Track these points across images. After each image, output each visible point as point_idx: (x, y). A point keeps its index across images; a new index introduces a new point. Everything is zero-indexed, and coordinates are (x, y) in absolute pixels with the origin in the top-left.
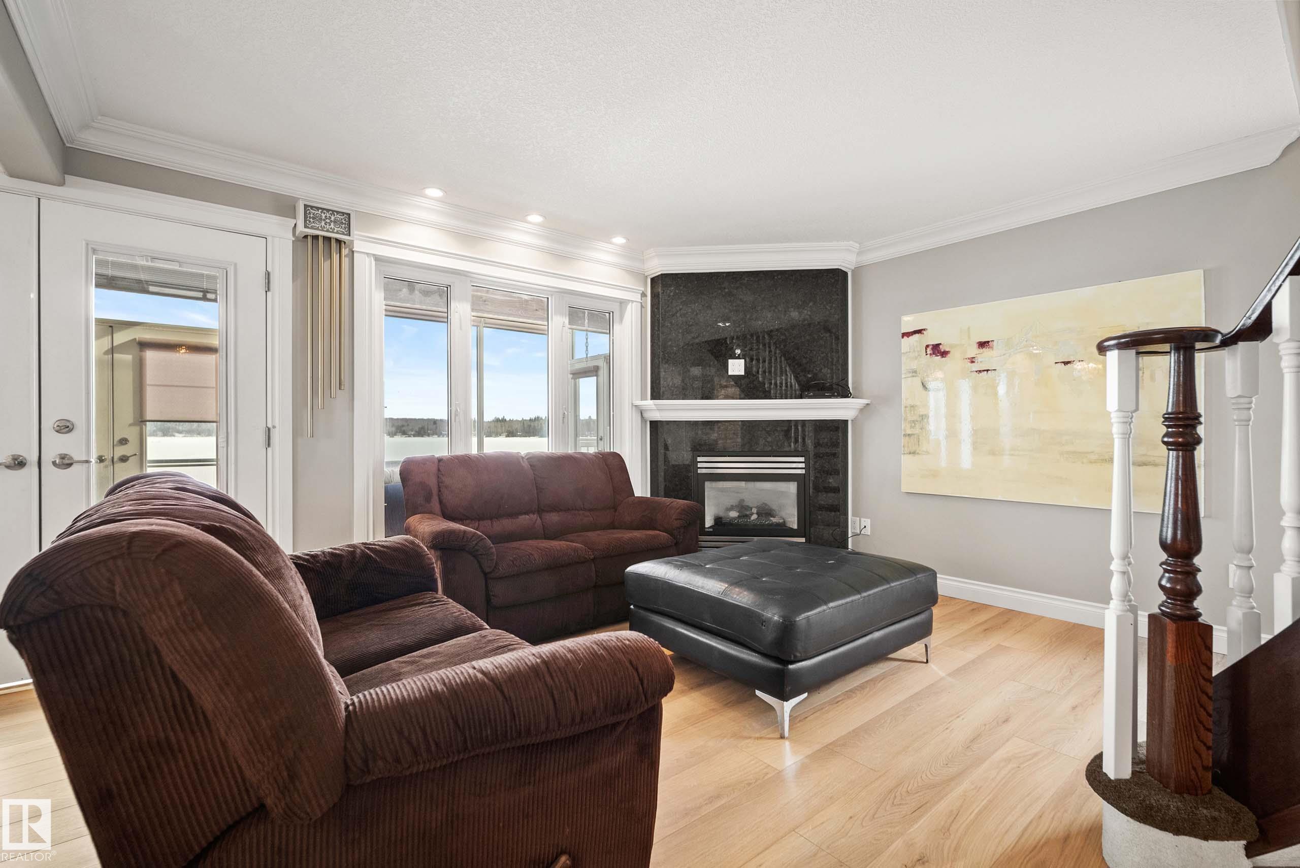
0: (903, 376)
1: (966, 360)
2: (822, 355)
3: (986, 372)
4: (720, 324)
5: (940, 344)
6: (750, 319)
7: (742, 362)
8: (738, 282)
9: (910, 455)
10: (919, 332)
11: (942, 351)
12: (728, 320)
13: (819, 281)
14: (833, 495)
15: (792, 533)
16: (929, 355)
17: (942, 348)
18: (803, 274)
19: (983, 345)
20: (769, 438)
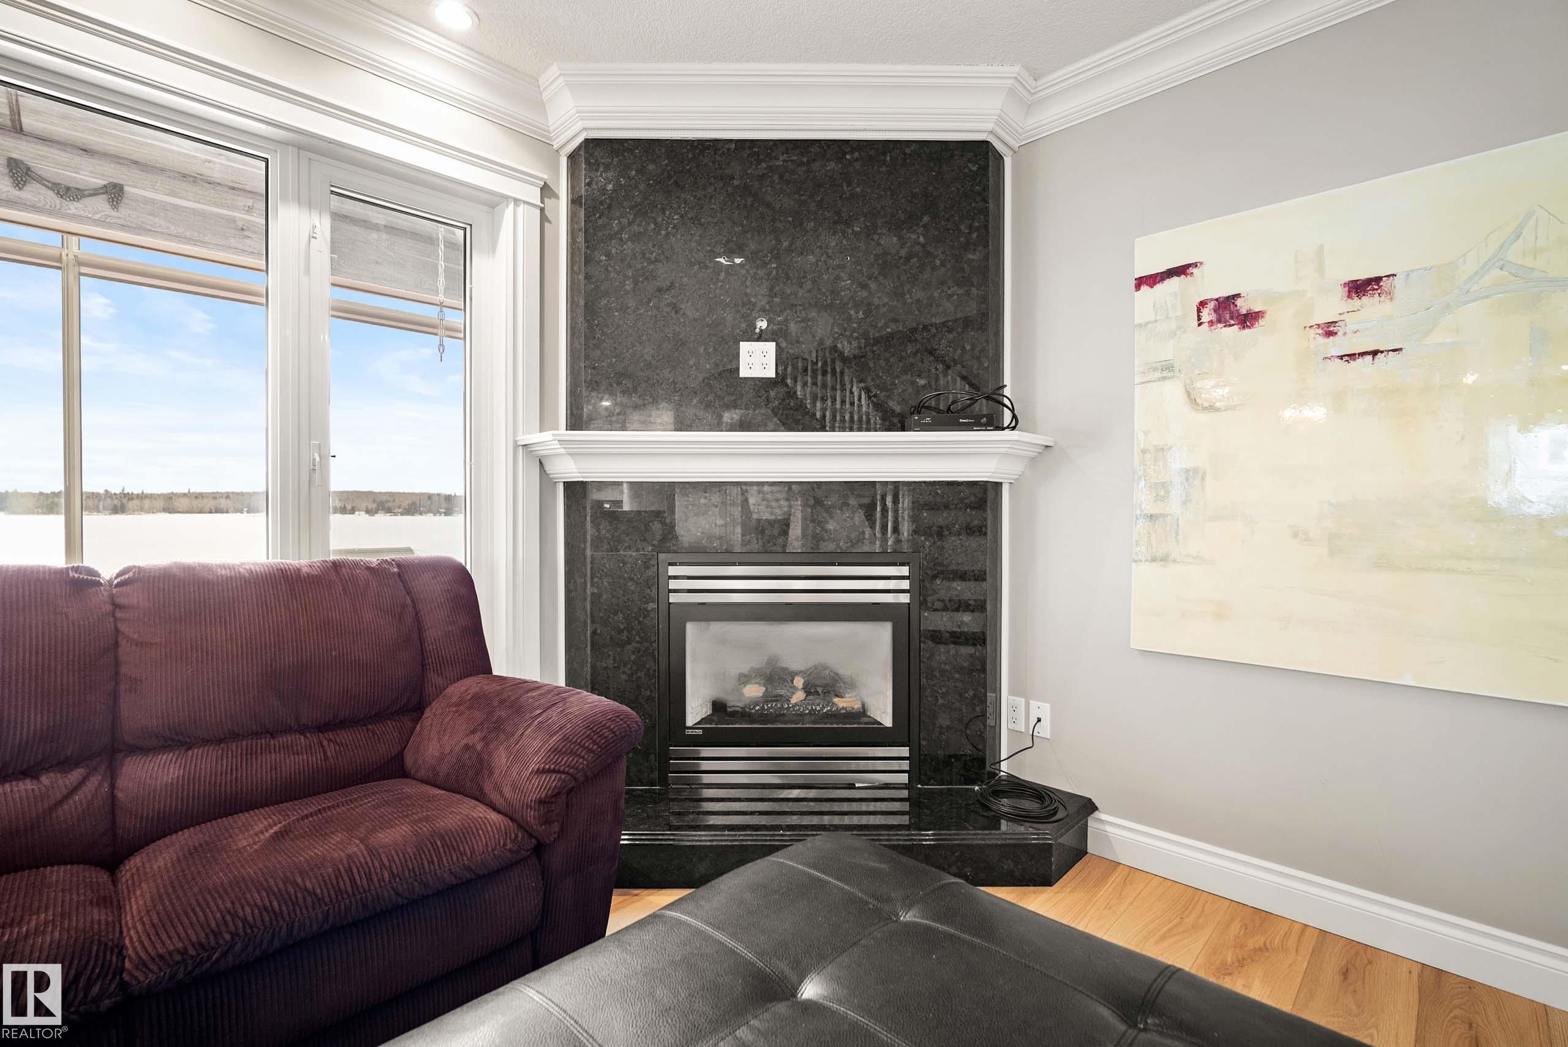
0: (1137, 380)
1: (1312, 332)
2: (951, 336)
3: (1370, 357)
4: (722, 260)
5: (1238, 296)
6: (789, 250)
7: (770, 348)
8: (764, 165)
9: (1154, 564)
10: (1181, 271)
11: (1244, 311)
12: (739, 250)
13: (945, 168)
14: (970, 650)
15: (875, 736)
16: (1205, 326)
17: (1243, 306)
18: (907, 151)
19: (1359, 288)
20: (831, 522)
